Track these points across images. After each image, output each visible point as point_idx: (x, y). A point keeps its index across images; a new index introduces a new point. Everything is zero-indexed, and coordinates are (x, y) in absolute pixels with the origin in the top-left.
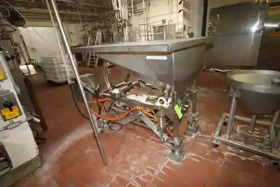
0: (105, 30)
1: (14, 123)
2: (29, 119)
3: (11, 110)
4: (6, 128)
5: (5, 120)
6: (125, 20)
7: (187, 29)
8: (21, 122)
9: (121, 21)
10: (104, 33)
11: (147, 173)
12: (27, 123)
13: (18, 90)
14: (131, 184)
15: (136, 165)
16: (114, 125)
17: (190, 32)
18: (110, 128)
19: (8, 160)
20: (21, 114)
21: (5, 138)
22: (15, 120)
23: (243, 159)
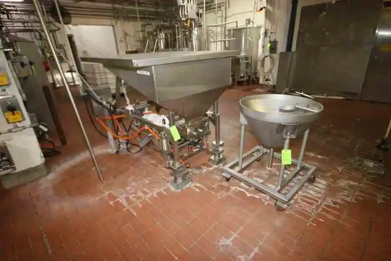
0: (171, 31)
1: (17, 127)
2: (35, 125)
3: (14, 114)
4: (10, 131)
5: (9, 123)
6: (192, 20)
7: (269, 34)
8: (24, 128)
9: (187, 20)
10: (169, 36)
11: (140, 194)
12: (32, 129)
13: (24, 95)
14: (119, 201)
15: (133, 186)
16: (134, 147)
17: (272, 40)
18: (128, 149)
19: (10, 161)
20: (24, 119)
21: (9, 140)
22: (19, 124)
23: (249, 195)
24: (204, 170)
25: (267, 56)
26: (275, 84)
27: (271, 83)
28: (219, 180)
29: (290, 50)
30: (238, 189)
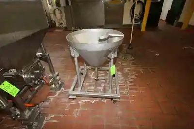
23: (93, 102)
24: (52, 99)
25: (55, 9)
26: (66, 25)
27: (63, 25)
28: (67, 101)
29: (68, 5)
30: (84, 101)
